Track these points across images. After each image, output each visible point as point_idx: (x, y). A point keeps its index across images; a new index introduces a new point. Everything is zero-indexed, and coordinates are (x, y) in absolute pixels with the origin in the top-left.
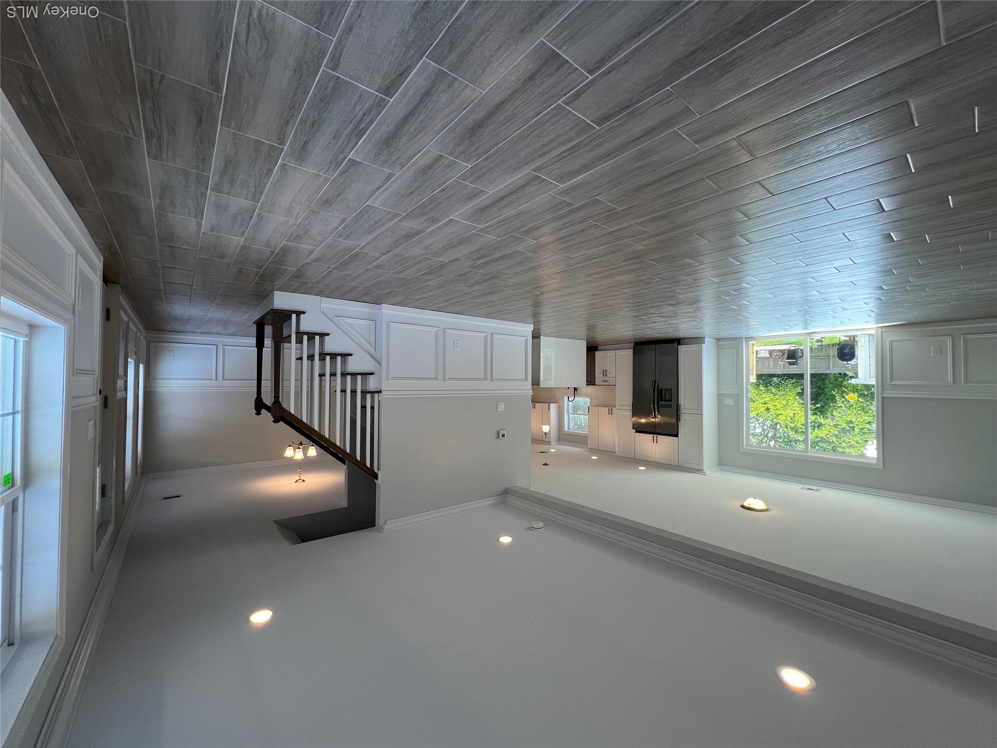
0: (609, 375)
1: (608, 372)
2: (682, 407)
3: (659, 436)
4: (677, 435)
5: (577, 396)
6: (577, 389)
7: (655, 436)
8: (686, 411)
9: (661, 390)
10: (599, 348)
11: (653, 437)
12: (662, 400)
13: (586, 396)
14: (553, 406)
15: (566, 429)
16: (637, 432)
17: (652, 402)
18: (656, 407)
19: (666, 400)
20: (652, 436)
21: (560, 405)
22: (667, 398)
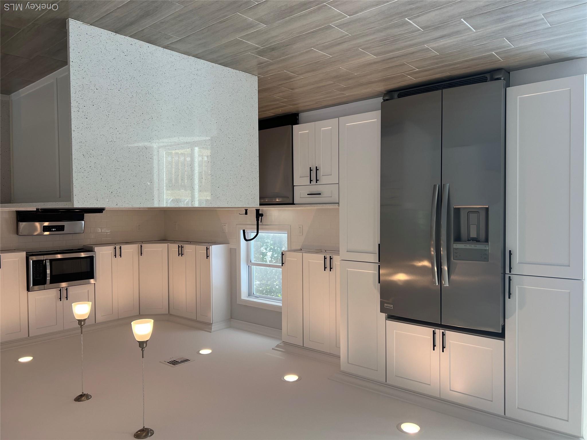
0: (323, 180)
1: (321, 173)
2: (516, 259)
3: (449, 334)
4: (501, 335)
5: (262, 229)
6: (262, 215)
7: (439, 332)
8: (526, 270)
9: (458, 211)
10: (302, 116)
11: (434, 333)
12: (458, 239)
13: (280, 228)
14: (216, 250)
15: (244, 295)
16: (391, 317)
17: (433, 243)
18: (443, 252)
19: (471, 240)
20: (428, 331)
21: (233, 247)
22: (473, 234)
